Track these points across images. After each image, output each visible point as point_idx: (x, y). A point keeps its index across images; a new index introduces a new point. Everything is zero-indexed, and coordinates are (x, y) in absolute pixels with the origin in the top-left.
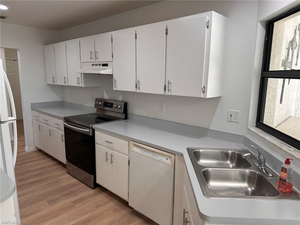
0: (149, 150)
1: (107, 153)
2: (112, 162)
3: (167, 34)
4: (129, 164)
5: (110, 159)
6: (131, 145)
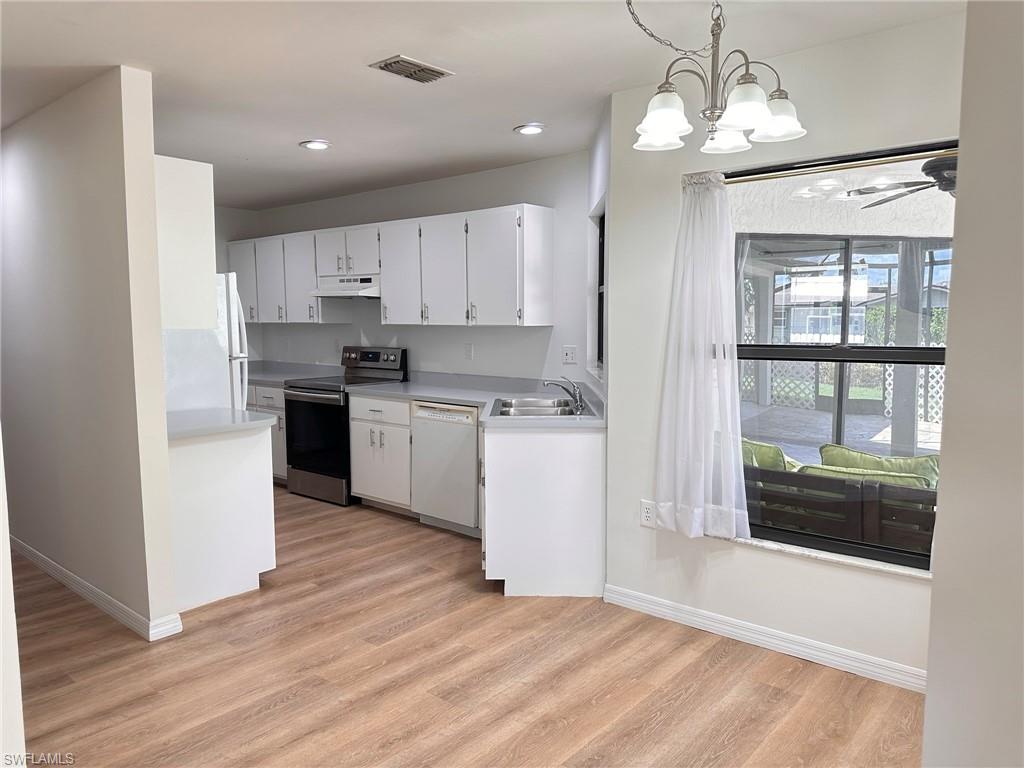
0: (442, 410)
1: (372, 432)
2: (382, 445)
3: (467, 231)
4: (411, 442)
5: (378, 441)
6: (415, 408)
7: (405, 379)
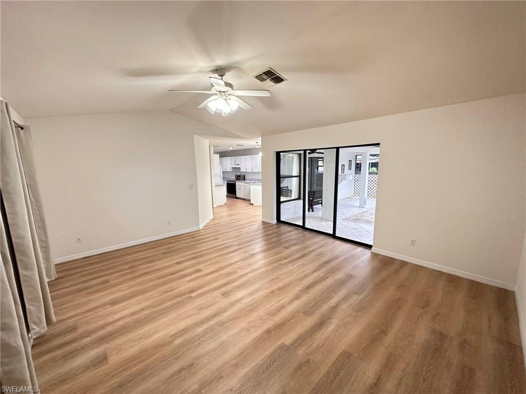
0: (250, 184)
4: (244, 188)
5: (240, 189)
6: (246, 184)
7: (244, 180)
